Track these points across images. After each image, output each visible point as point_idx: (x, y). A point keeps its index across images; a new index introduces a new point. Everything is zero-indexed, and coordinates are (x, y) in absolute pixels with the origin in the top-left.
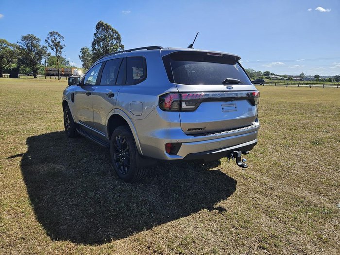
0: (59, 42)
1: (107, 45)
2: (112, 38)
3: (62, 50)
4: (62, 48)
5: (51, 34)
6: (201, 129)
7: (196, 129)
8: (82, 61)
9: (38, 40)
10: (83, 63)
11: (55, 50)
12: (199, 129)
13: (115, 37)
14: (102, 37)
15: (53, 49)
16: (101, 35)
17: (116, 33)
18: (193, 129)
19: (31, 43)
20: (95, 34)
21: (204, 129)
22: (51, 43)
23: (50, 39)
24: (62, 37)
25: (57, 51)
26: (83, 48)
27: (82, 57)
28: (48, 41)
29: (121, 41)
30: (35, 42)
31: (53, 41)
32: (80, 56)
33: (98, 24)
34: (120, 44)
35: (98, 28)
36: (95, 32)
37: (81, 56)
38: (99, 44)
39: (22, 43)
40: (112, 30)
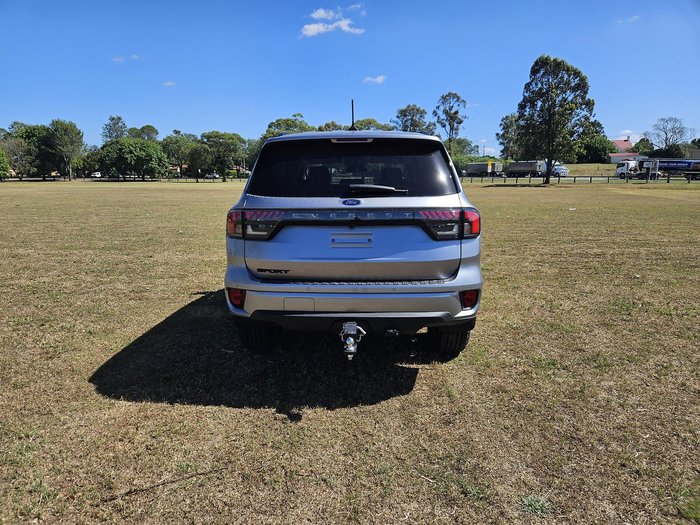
0: (456, 113)
1: (554, 105)
2: (564, 87)
3: (461, 126)
4: (460, 122)
5: (444, 99)
6: (280, 271)
7: (270, 271)
8: (501, 143)
9: (422, 113)
10: (502, 147)
11: (448, 127)
12: (275, 271)
13: (573, 85)
14: (541, 89)
15: (444, 126)
16: (540, 85)
17: (577, 74)
18: (265, 270)
19: (412, 120)
20: (527, 86)
21: (286, 272)
22: (443, 116)
23: (442, 108)
24: (463, 101)
25: (452, 129)
26: (507, 117)
27: (503, 135)
28: (438, 112)
29: (586, 93)
30: (417, 118)
31: (445, 112)
32: (497, 134)
33: (536, 63)
34: (583, 98)
35: (534, 72)
36: (529, 81)
37: (501, 133)
38: (533, 106)
39: (397, 123)
40: (568, 70)
